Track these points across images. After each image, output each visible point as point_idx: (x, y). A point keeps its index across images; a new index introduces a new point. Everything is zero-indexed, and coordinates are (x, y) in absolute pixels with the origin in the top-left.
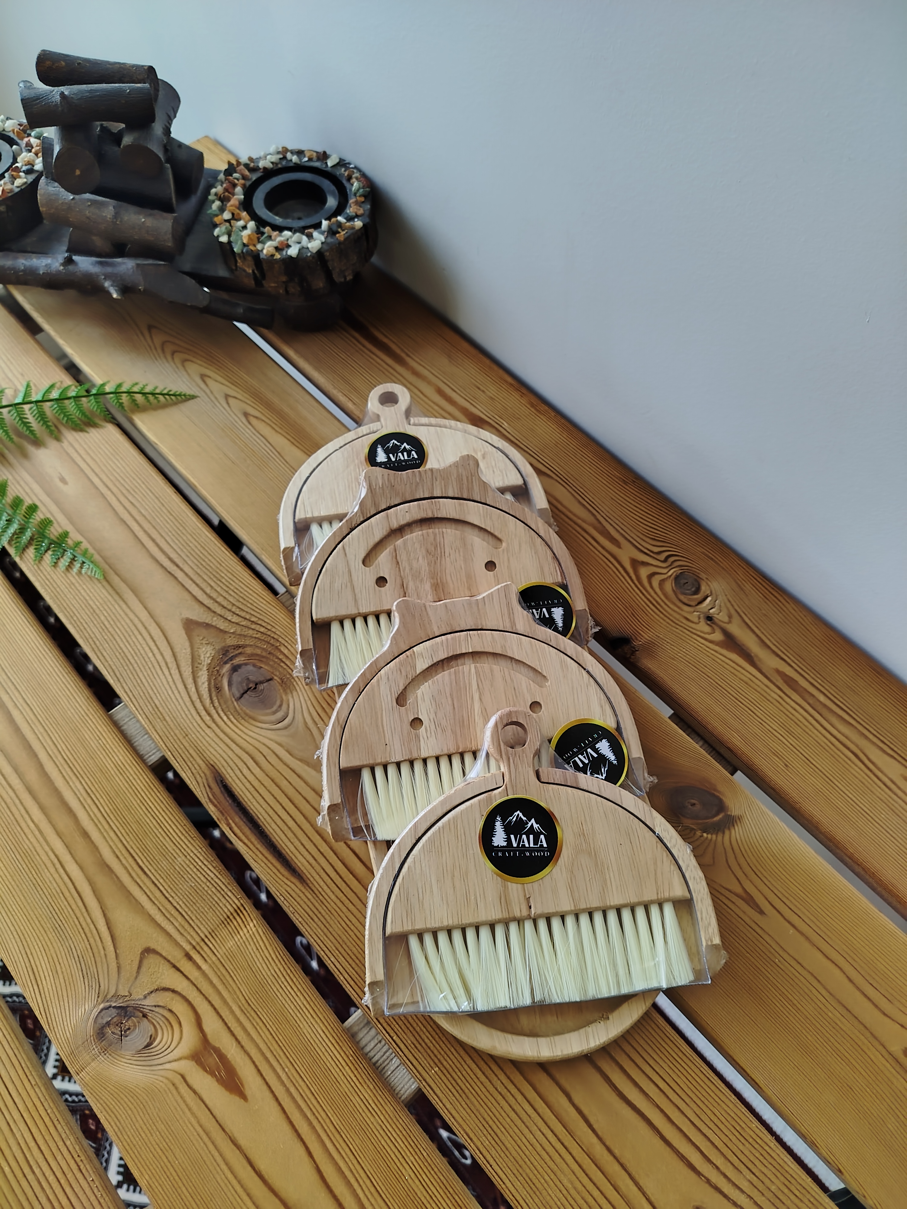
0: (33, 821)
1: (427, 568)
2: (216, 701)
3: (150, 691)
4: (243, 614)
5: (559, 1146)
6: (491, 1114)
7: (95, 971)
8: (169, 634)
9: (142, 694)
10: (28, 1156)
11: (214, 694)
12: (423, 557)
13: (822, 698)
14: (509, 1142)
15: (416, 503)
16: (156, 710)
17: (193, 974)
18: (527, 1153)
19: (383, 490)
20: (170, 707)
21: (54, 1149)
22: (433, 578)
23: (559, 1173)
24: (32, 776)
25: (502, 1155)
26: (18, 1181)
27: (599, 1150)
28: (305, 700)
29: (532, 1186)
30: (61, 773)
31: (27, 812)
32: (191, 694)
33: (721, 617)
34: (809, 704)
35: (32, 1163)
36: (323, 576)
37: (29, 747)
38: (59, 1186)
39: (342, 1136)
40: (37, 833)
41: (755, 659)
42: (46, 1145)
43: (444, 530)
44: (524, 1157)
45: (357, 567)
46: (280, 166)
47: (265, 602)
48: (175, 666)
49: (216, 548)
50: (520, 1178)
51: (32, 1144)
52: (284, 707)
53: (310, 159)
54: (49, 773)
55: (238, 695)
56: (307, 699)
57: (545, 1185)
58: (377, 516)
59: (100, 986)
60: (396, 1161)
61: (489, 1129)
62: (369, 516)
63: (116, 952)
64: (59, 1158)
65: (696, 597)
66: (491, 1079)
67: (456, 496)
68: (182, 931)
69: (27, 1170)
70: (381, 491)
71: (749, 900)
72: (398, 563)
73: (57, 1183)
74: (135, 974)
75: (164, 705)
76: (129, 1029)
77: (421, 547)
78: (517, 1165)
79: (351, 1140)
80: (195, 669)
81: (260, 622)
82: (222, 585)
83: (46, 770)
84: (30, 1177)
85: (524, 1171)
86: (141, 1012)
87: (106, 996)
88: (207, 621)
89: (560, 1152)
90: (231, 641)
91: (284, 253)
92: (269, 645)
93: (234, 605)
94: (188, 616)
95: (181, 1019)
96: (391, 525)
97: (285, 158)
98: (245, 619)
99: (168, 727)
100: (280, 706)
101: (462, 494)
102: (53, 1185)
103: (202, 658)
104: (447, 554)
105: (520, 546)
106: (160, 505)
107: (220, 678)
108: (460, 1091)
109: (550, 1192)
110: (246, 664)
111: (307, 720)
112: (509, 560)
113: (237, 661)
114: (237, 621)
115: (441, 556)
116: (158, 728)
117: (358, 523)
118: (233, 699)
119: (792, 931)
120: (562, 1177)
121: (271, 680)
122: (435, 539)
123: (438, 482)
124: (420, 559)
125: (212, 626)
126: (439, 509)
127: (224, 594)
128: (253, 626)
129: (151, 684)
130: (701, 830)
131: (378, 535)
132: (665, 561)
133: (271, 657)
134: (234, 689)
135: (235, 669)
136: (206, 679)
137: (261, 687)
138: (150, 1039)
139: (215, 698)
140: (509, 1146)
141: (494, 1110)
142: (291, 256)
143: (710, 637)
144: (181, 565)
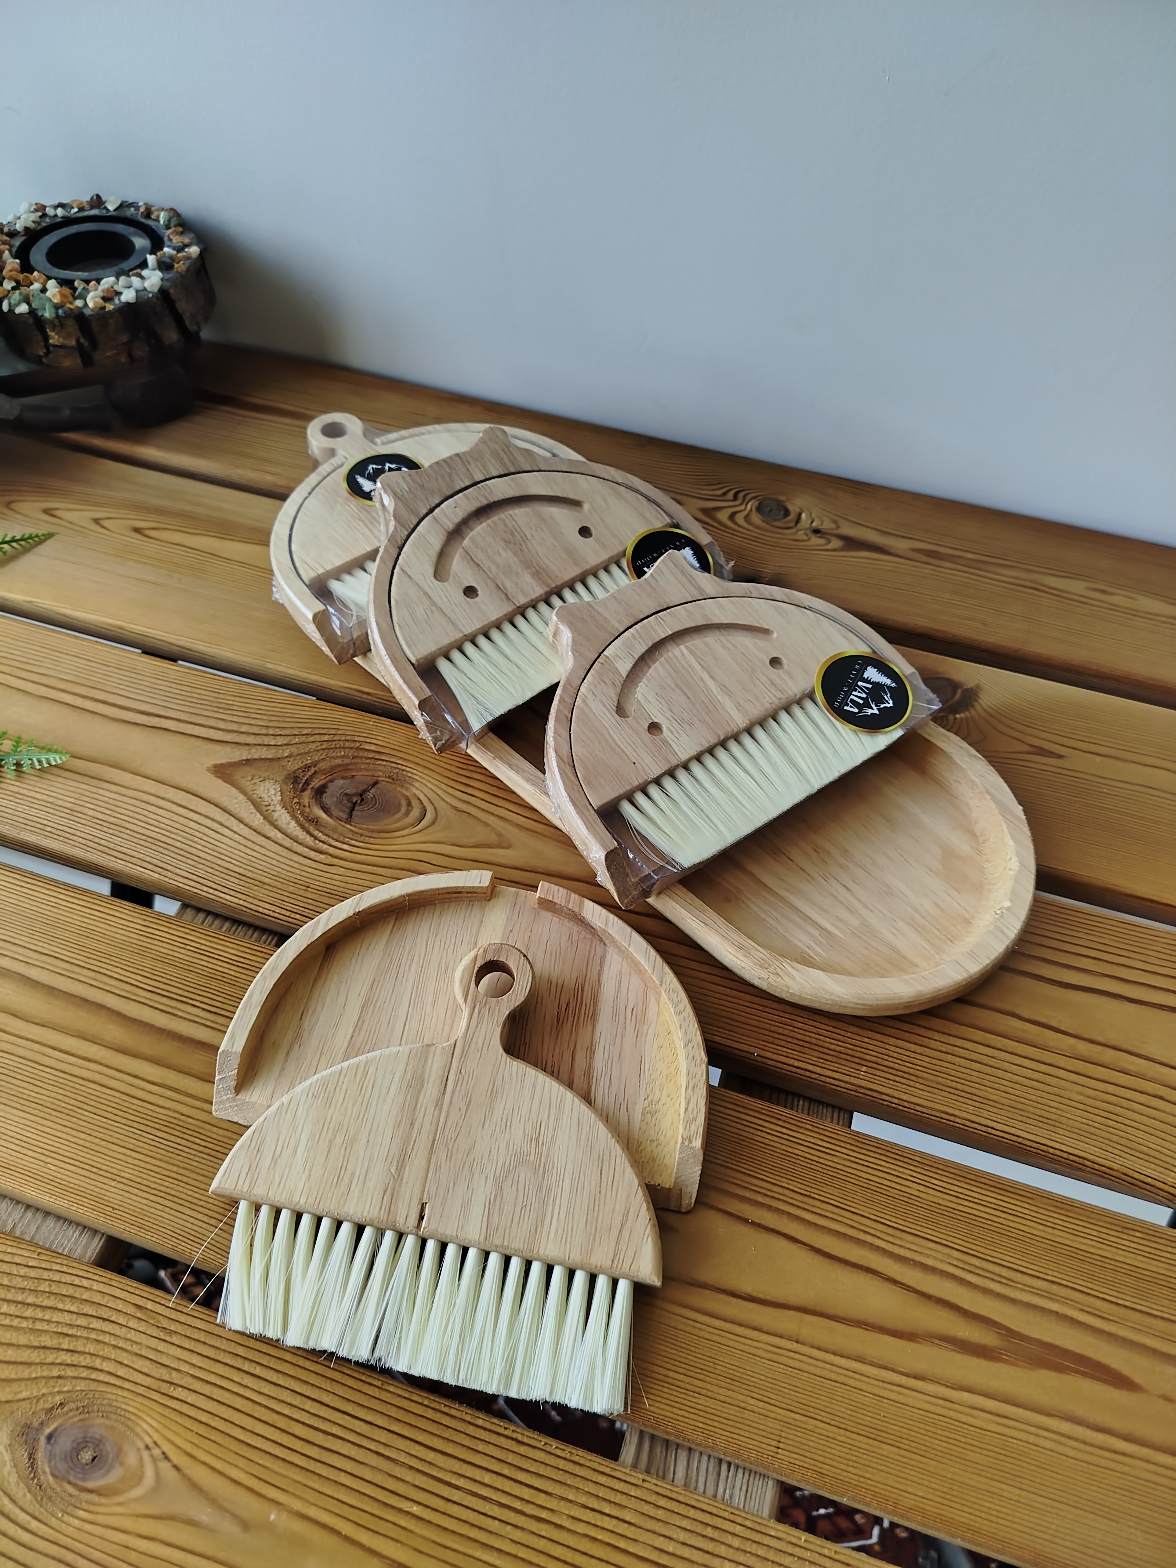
0: (153, 1083)
1: (516, 559)
2: (320, 834)
3: (220, 862)
4: (288, 732)
5: (1043, 1068)
6: (953, 1078)
8: (200, 790)
9: (210, 870)
10: (435, 1474)
11: (311, 829)
12: (504, 549)
13: (970, 556)
14: (994, 1095)
15: (460, 494)
16: (244, 878)
18: (1017, 1093)
19: (413, 493)
20: (261, 868)
21: (467, 1442)
22: (528, 568)
23: (1062, 1093)
24: (114, 1032)
25: (996, 1110)
26: (444, 1513)
27: (1083, 1048)
28: (436, 786)
29: (1047, 1121)
30: (156, 1008)
31: (136, 1077)
32: (280, 841)
33: (827, 525)
34: (963, 565)
35: (447, 1477)
36: (396, 610)
37: (85, 1002)
38: (505, 1480)
39: (814, 1198)
40: (169, 1093)
41: (886, 548)
42: (451, 1444)
43: (510, 512)
44: (1018, 1099)
45: (431, 585)
46: (44, 224)
47: (307, 709)
48: (235, 822)
49: (199, 678)
50: (1030, 1121)
51: (431, 1456)
52: (415, 803)
53: (81, 209)
54: (137, 1018)
55: (345, 816)
56: (437, 783)
57: (1059, 1112)
58: (423, 523)
60: (893, 1185)
61: (963, 1094)
62: (412, 526)
64: (481, 1447)
65: (788, 518)
66: (927, 1044)
67: (502, 473)
69: (446, 1492)
70: (411, 495)
71: (1042, 752)
72: (478, 565)
73: (500, 1478)
75: (250, 868)
77: (494, 539)
78: (1017, 1111)
79: (828, 1195)
80: (266, 813)
81: (316, 732)
82: (236, 713)
83: (132, 1016)
84: (456, 1496)
85: (1028, 1112)
88: (244, 758)
89: (1047, 1072)
90: (294, 765)
91: (116, 301)
92: (347, 750)
93: (267, 727)
94: (214, 763)
96: (446, 528)
97: (44, 215)
98: (295, 735)
99: (275, 890)
100: (409, 804)
101: (508, 469)
102: (495, 1485)
103: (266, 799)
104: (529, 537)
105: (606, 501)
106: (85, 662)
107: (307, 810)
108: (906, 1076)
109: (1068, 1116)
110: (332, 781)
111: (454, 804)
112: (602, 520)
113: (316, 783)
114: (285, 742)
115: (524, 541)
116: (261, 896)
117: (404, 538)
118: (343, 823)
119: (1098, 759)
120: (1067, 1094)
121: (376, 783)
122: (506, 525)
123: (473, 466)
124: (501, 551)
125: (255, 759)
126: (492, 492)
127: (247, 721)
128: (311, 739)
129: (215, 854)
130: (950, 713)
131: (437, 543)
132: (735, 498)
133: (359, 761)
134: (335, 812)
135: (320, 792)
136: (289, 818)
137: (370, 795)
139: (316, 833)
140: (995, 1098)
141: (953, 1073)
142: (128, 303)
143: (830, 546)
144: (163, 713)
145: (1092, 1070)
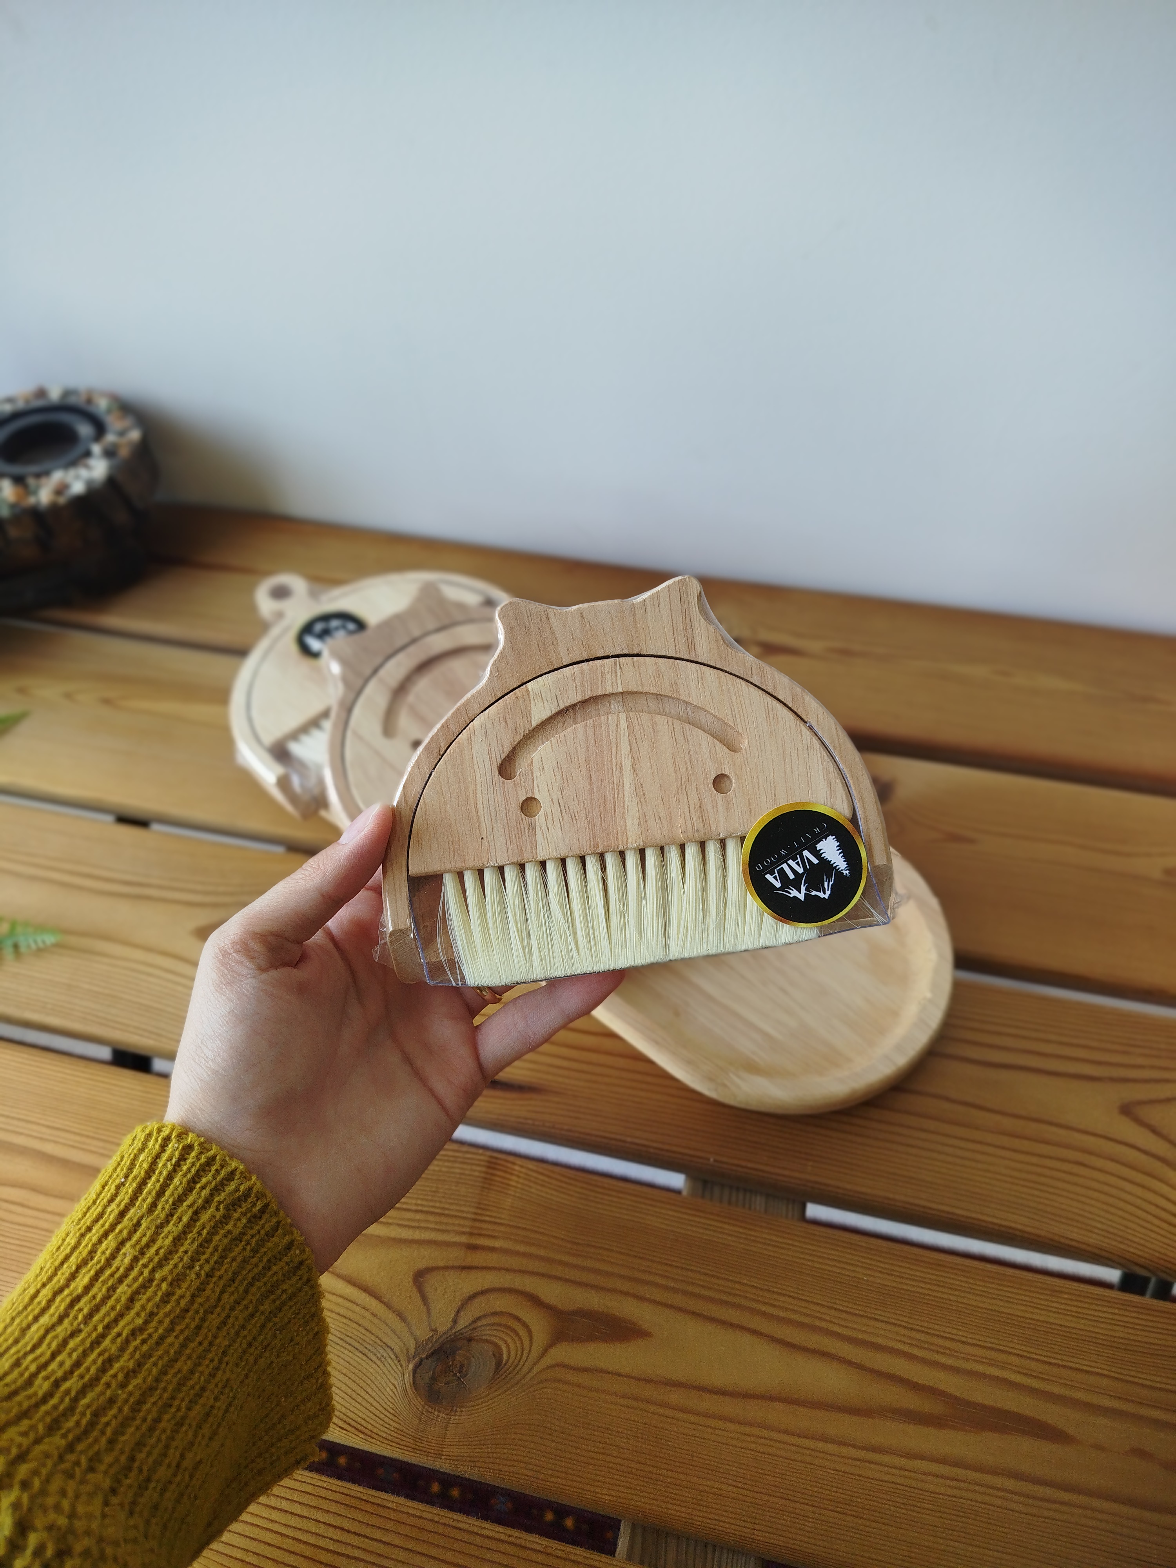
7: (373, 1338)
8: (186, 954)
13: (880, 650)
17: (492, 1259)
19: (358, 656)
34: (874, 660)
36: (351, 770)
45: (381, 743)
53: (27, 402)
58: (370, 683)
59: (392, 1349)
60: (844, 1272)
62: (360, 686)
63: (383, 1303)
67: (438, 627)
68: (444, 1227)
70: (356, 659)
74: (423, 1309)
76: (462, 1367)
77: (437, 692)
82: (212, 874)
86: (463, 1339)
87: (408, 1354)
91: (67, 494)
94: (196, 927)
95: (514, 1312)
96: (391, 686)
101: (443, 623)
119: (1008, 840)
122: (447, 679)
123: (410, 623)
126: (430, 646)
127: (223, 881)
131: (383, 702)
138: (495, 1357)
142: (79, 495)
144: (145, 882)
145: (1017, 1143)
